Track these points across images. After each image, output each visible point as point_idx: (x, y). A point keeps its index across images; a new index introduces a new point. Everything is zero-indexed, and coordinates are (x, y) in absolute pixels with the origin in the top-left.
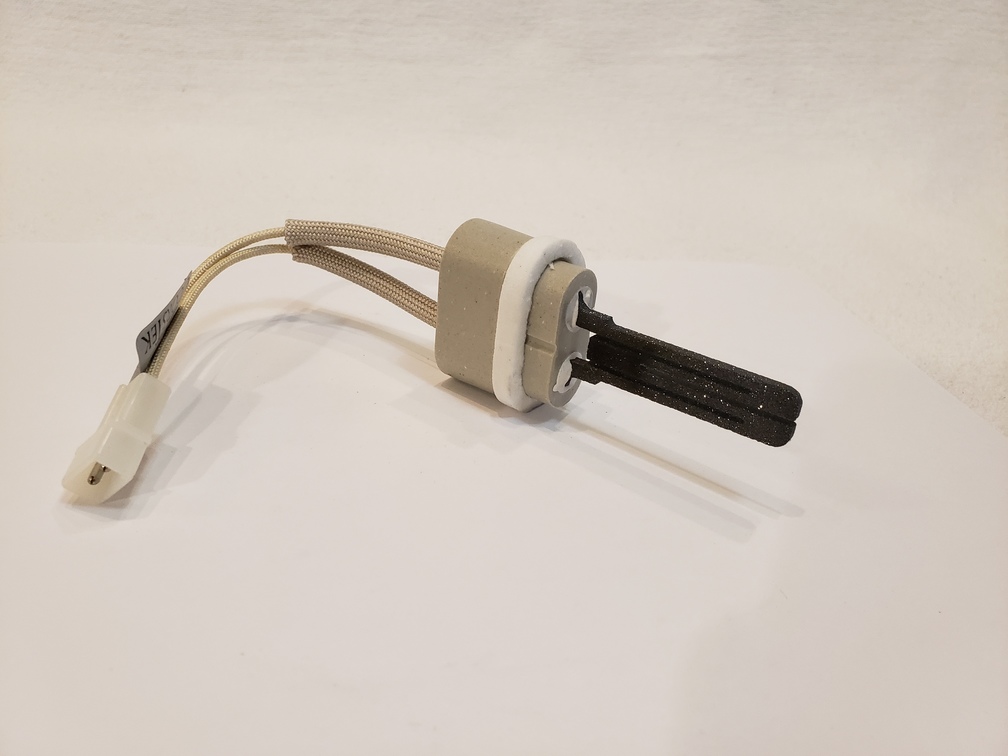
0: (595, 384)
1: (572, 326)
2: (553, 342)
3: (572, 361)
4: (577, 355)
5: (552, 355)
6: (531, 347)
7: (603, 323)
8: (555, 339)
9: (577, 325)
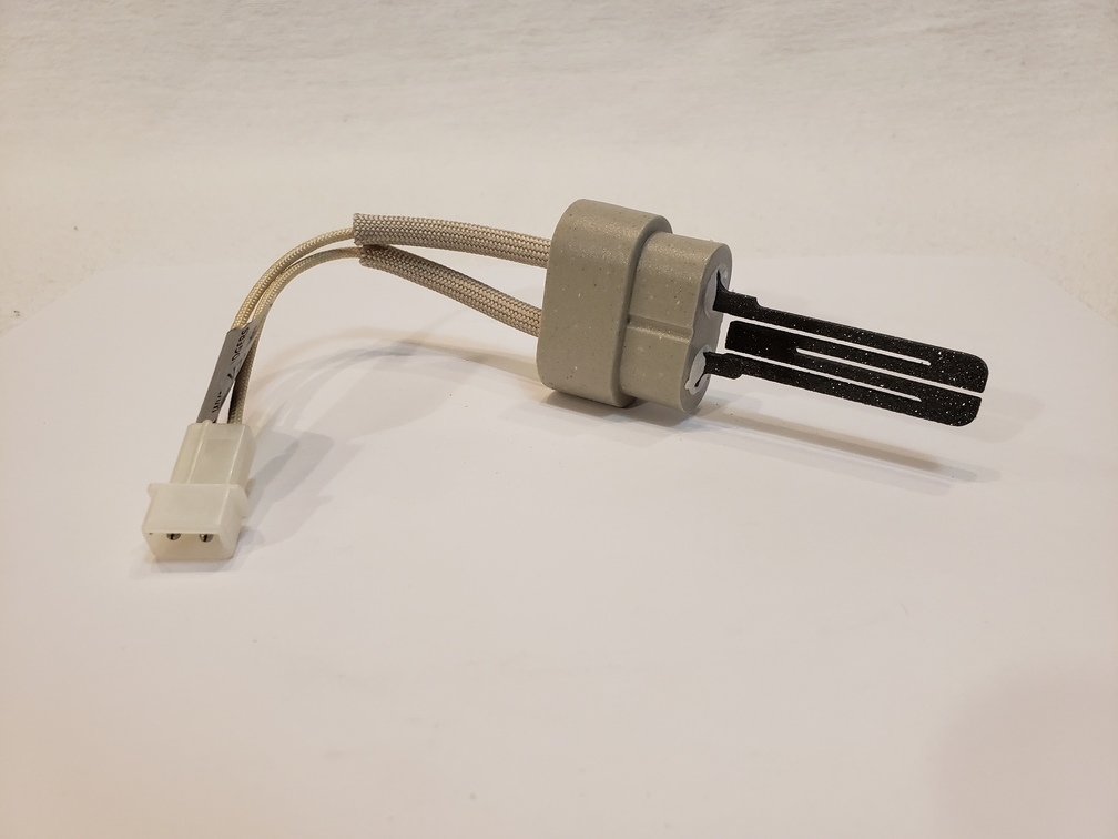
0: (734, 378)
1: (710, 311)
2: (689, 326)
3: (705, 354)
4: (709, 350)
5: (688, 341)
6: (661, 335)
7: (745, 305)
8: (692, 321)
9: (714, 309)
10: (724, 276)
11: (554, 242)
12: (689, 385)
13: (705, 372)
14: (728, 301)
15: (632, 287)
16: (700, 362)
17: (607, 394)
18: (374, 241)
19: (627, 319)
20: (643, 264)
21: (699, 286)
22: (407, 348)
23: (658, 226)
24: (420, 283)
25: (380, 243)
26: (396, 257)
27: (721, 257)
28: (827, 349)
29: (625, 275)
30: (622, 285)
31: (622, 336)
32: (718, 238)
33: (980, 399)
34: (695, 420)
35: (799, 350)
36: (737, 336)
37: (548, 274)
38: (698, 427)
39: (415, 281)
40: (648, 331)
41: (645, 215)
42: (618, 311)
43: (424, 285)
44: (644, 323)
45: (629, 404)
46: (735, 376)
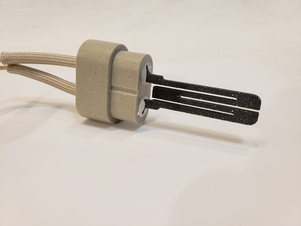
1: (144, 83)
2: (136, 89)
3: (145, 100)
4: (146, 98)
5: (136, 96)
6: (125, 94)
7: (158, 79)
8: (137, 87)
9: (146, 82)
10: (149, 68)
11: (78, 57)
12: (140, 113)
13: (145, 108)
14: (151, 78)
15: (112, 74)
16: (143, 103)
17: (106, 119)
18: (11, 62)
19: (111, 88)
20: (115, 63)
21: (138, 72)
22: (32, 104)
23: (121, 48)
24: (32, 78)
25: (14, 63)
26: (22, 68)
27: (147, 60)
28: (193, 95)
29: (107, 68)
30: (107, 73)
31: (110, 95)
32: (145, 51)
33: (258, 113)
34: (143, 127)
35: (182, 97)
36: (157, 92)
37: (77, 70)
38: (145, 130)
39: (30, 77)
40: (120, 92)
41: (115, 44)
42: (106, 84)
43: (34, 79)
44: (118, 89)
45: (117, 122)
46: (157, 108)
